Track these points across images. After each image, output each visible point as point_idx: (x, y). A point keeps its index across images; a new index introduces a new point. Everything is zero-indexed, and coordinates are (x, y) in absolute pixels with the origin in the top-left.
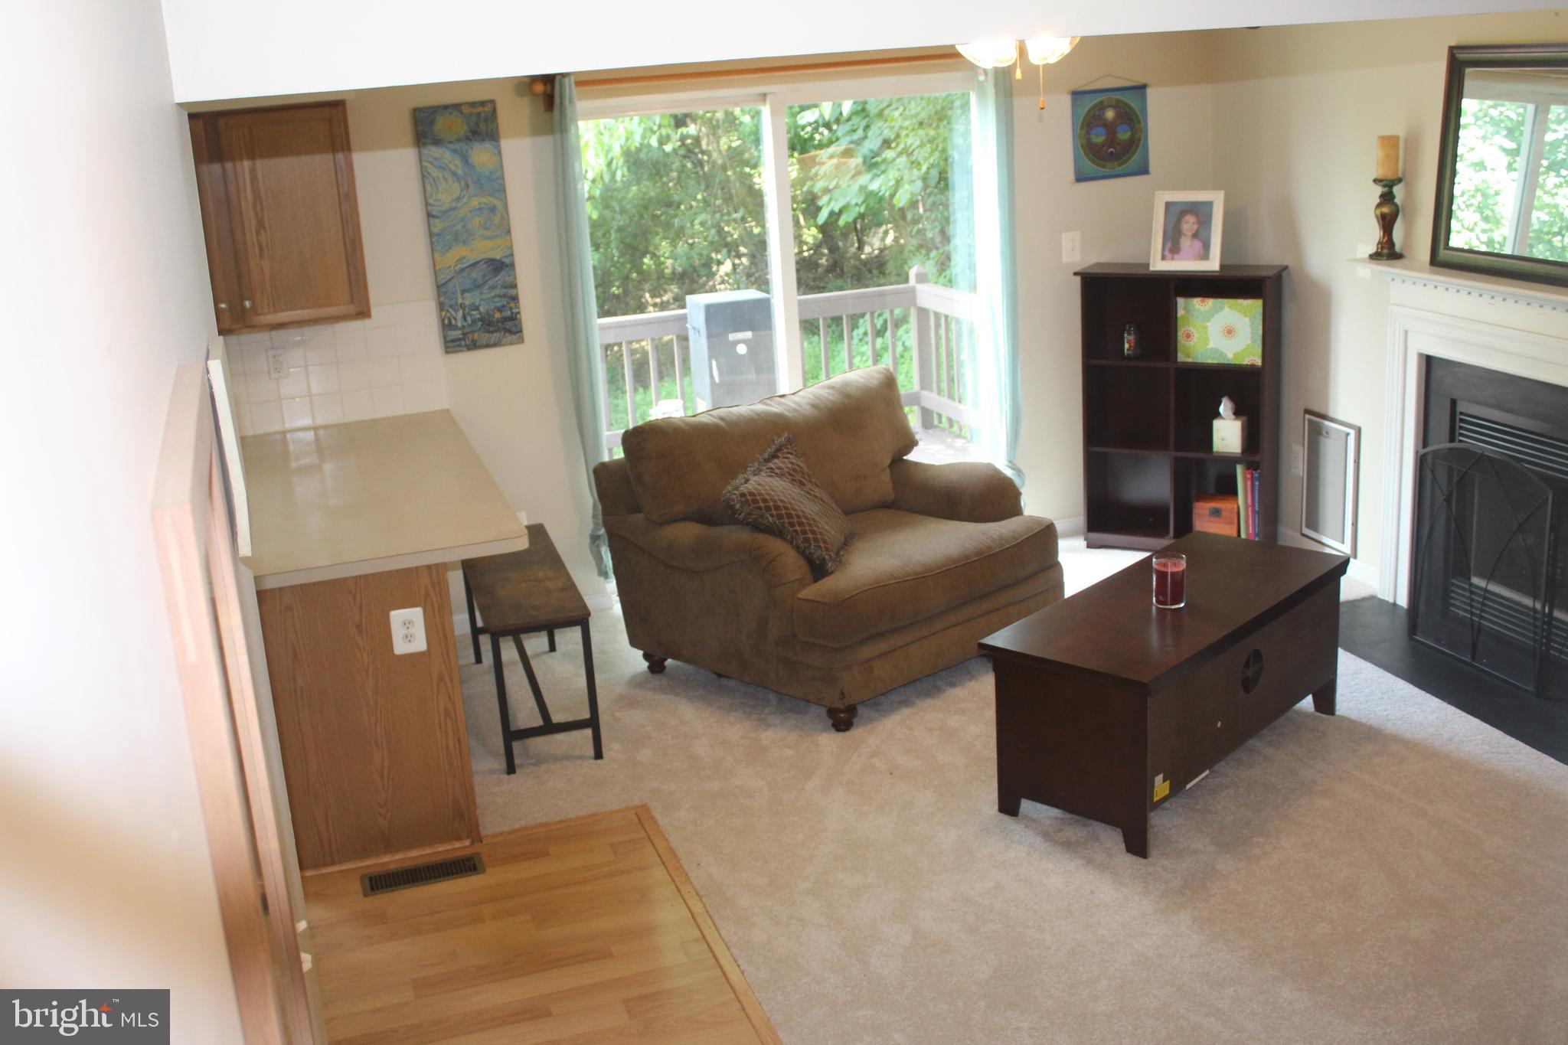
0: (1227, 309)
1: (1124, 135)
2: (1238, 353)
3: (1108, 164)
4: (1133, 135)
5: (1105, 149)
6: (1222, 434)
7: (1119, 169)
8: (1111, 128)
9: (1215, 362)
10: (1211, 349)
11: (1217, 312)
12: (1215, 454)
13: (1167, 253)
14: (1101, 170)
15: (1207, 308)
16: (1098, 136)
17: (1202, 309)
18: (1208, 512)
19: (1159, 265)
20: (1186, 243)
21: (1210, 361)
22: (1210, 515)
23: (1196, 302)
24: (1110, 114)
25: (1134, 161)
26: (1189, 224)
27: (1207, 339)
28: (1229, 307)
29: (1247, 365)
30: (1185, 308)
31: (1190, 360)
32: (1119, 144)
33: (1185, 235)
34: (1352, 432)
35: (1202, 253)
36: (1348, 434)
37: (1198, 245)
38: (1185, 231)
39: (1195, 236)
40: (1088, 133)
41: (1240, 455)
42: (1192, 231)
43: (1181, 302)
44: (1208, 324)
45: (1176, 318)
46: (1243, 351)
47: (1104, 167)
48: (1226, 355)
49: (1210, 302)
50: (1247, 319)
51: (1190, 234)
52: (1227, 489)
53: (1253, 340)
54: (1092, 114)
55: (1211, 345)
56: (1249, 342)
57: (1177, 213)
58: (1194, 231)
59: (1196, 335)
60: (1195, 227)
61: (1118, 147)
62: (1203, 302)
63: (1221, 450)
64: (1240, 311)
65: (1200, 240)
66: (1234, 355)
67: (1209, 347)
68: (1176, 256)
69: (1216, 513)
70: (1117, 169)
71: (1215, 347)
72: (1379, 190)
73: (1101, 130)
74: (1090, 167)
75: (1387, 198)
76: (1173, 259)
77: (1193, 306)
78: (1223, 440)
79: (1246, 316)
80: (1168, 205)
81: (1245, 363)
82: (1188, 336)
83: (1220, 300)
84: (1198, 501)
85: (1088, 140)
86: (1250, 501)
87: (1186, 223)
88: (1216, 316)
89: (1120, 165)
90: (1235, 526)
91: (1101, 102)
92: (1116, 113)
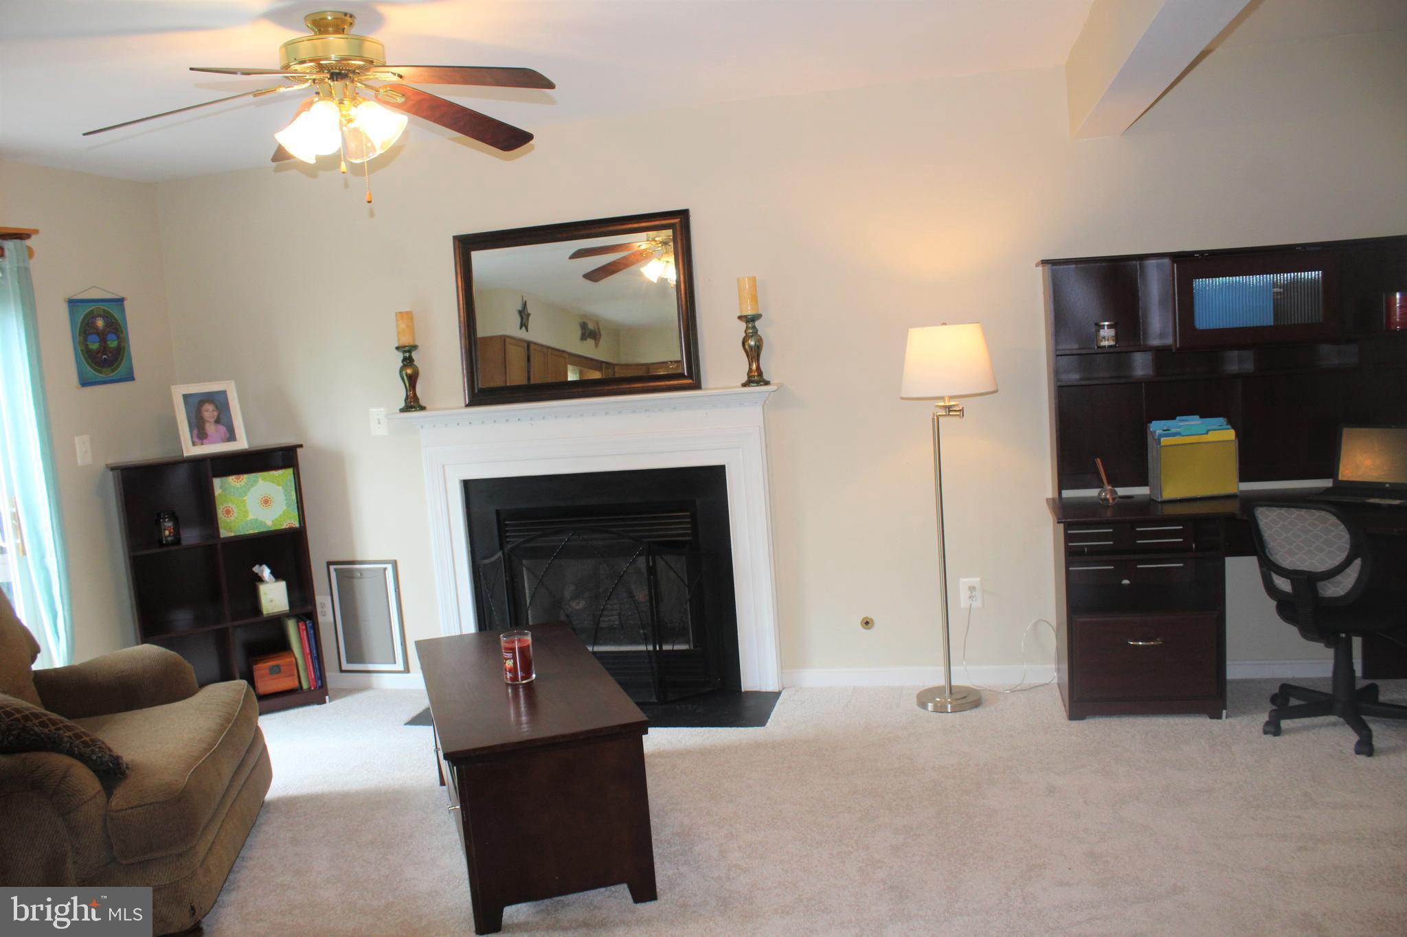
0: (261, 482)
1: (113, 344)
2: (276, 519)
3: (104, 370)
4: (119, 344)
5: (99, 355)
6: (270, 597)
7: (113, 375)
8: (102, 336)
9: (256, 531)
10: (251, 520)
11: (252, 486)
12: (265, 616)
13: (196, 439)
14: (101, 376)
15: (243, 483)
16: (94, 342)
17: (238, 485)
18: (267, 671)
19: (191, 450)
20: (211, 428)
21: (251, 532)
22: (270, 674)
23: (231, 480)
24: (100, 323)
25: (122, 370)
26: (209, 412)
27: (247, 512)
28: (262, 480)
29: (286, 528)
30: (221, 487)
31: (232, 534)
32: (110, 352)
33: (208, 422)
34: (389, 567)
35: (228, 435)
36: (385, 569)
37: (222, 429)
38: (208, 419)
39: (218, 421)
40: (86, 340)
41: (288, 612)
42: (213, 417)
43: (217, 482)
44: (245, 498)
45: (214, 497)
46: (280, 516)
47: (100, 372)
48: (266, 524)
49: (245, 478)
50: (280, 488)
51: (212, 420)
52: (283, 646)
53: (288, 505)
54: (86, 322)
55: (251, 517)
56: (285, 508)
57: (196, 404)
58: (215, 418)
59: (235, 510)
60: (216, 414)
61: (110, 355)
62: (238, 479)
63: (270, 612)
64: (273, 482)
65: (223, 425)
66: (273, 521)
67: (249, 519)
68: (204, 441)
69: (276, 670)
70: (112, 375)
71: (255, 518)
72: (400, 356)
73: (95, 338)
74: (91, 372)
75: (408, 361)
76: (202, 444)
77: (229, 484)
78: (272, 601)
79: (278, 485)
80: (186, 397)
81: (284, 527)
82: (228, 512)
83: (253, 475)
84: (256, 664)
85: (86, 346)
86: (308, 649)
87: (206, 411)
88: (252, 489)
89: (113, 371)
90: (296, 677)
91: (92, 311)
92: (105, 322)
